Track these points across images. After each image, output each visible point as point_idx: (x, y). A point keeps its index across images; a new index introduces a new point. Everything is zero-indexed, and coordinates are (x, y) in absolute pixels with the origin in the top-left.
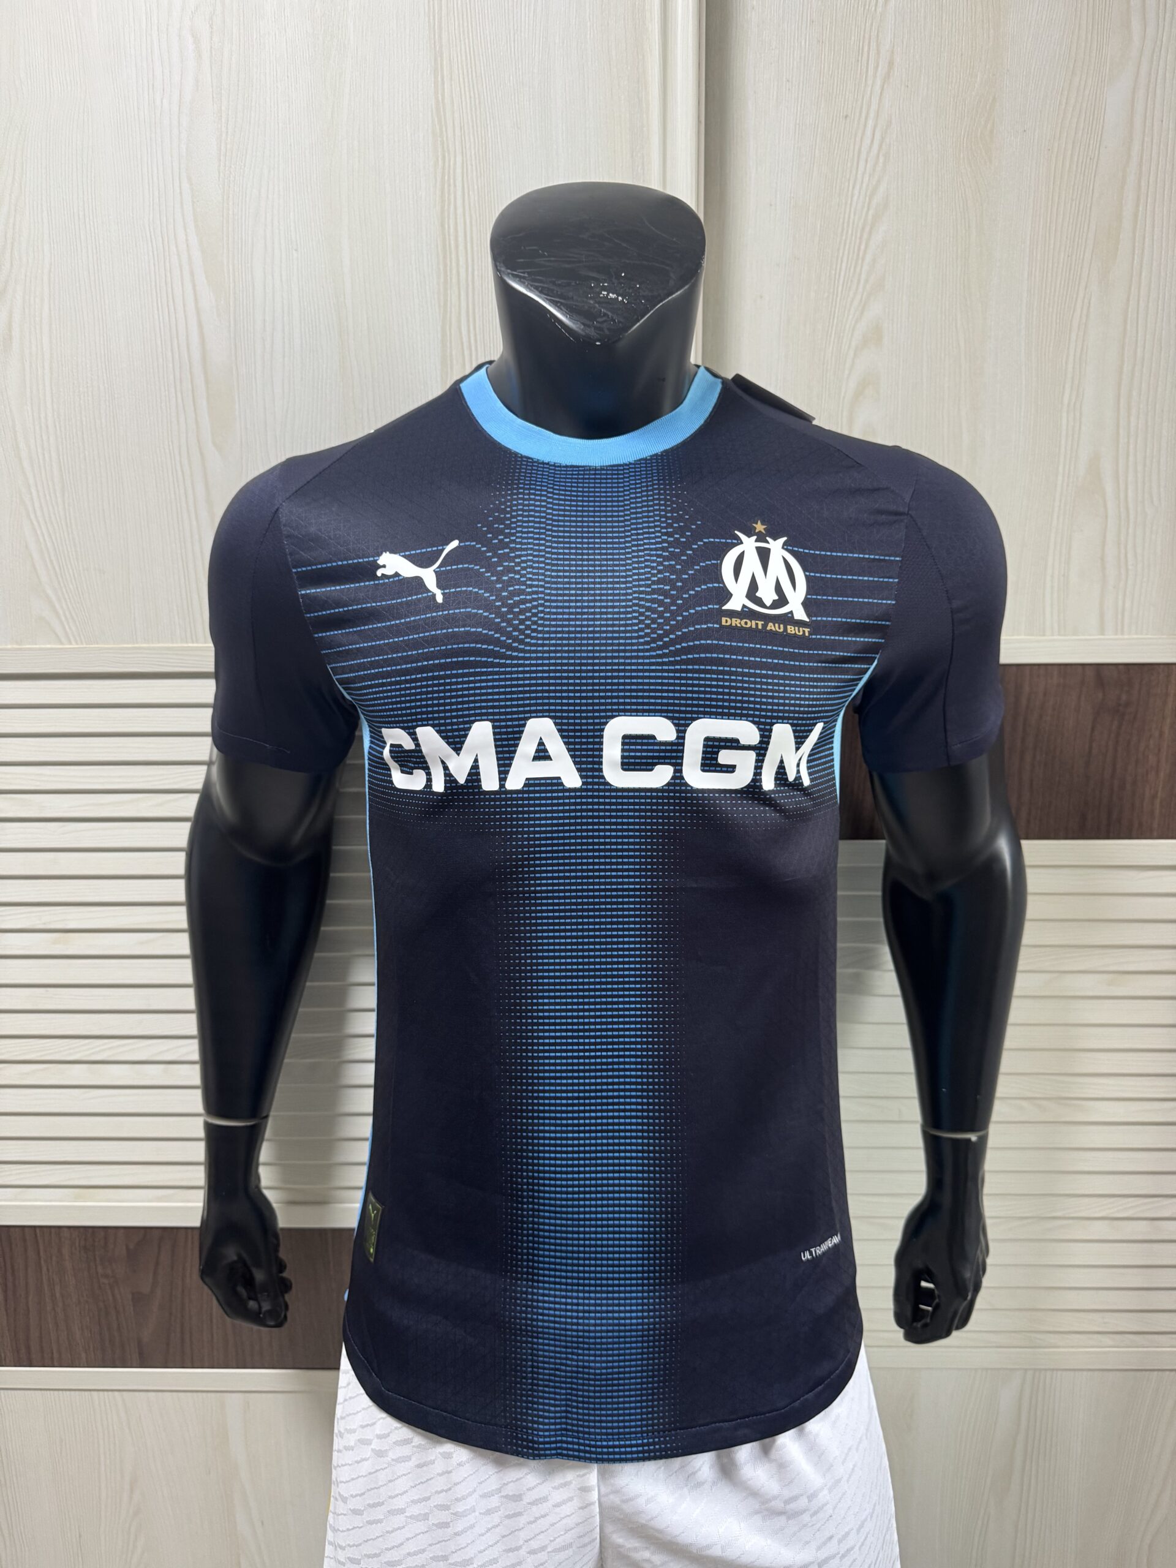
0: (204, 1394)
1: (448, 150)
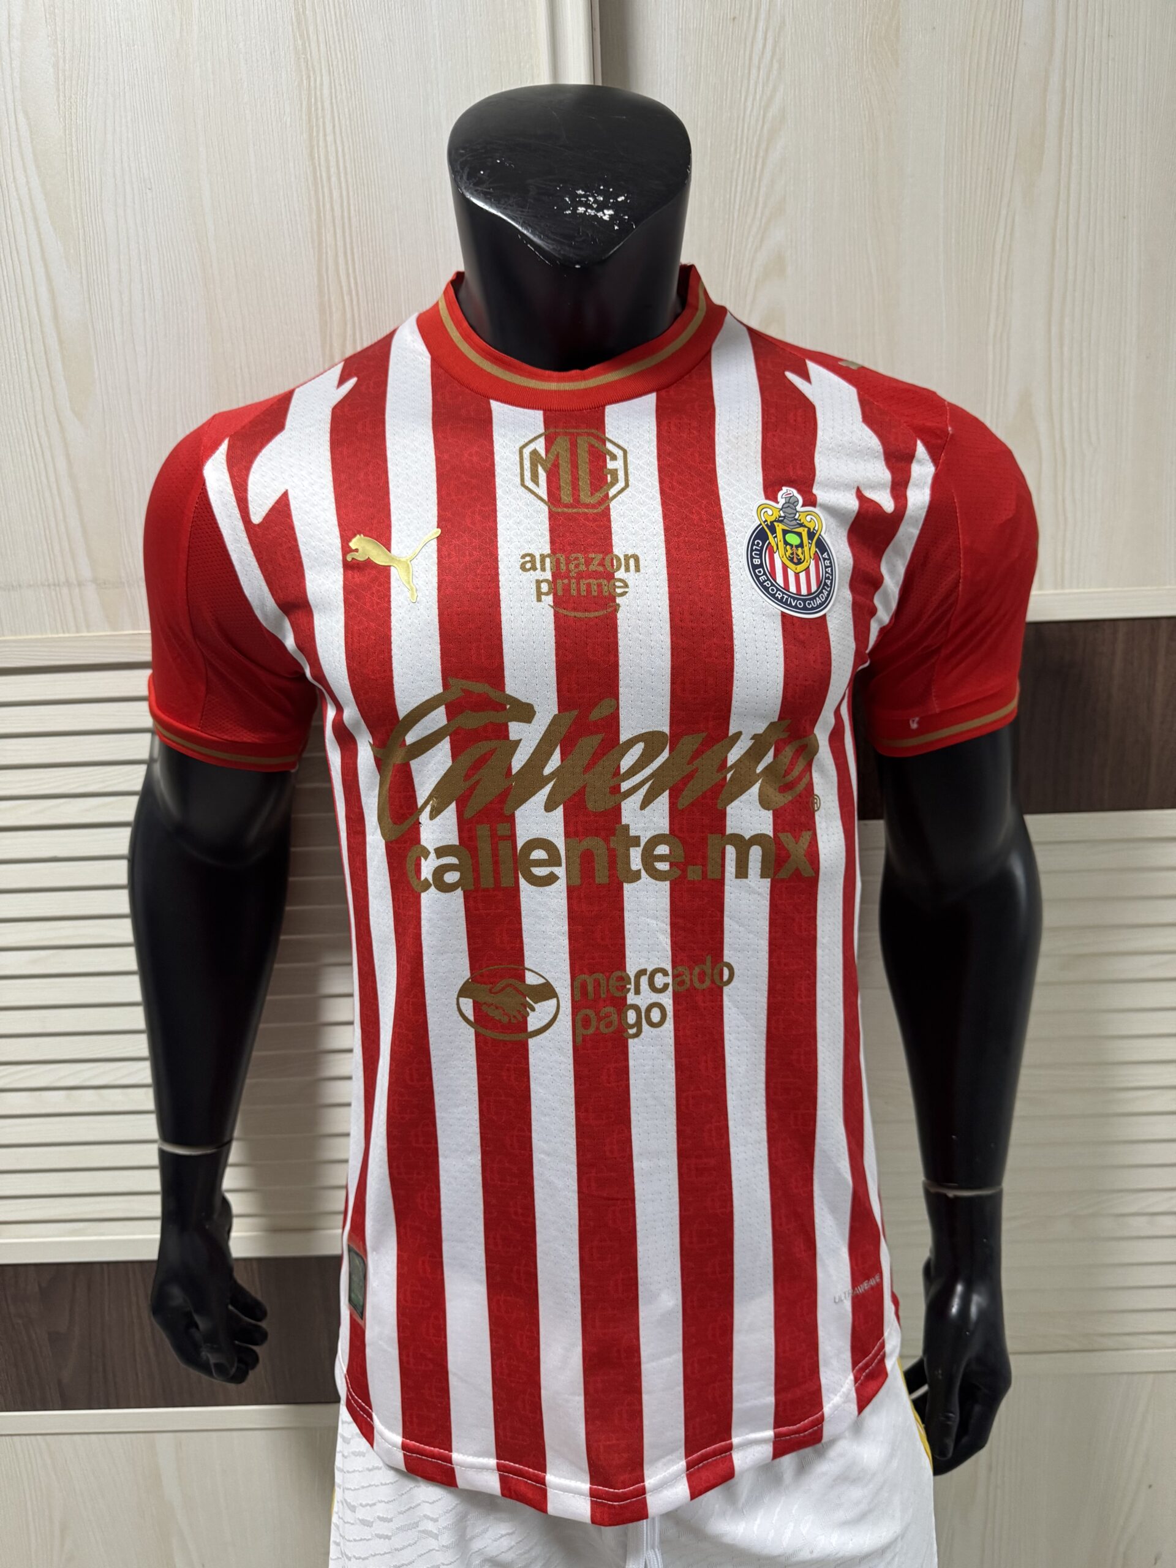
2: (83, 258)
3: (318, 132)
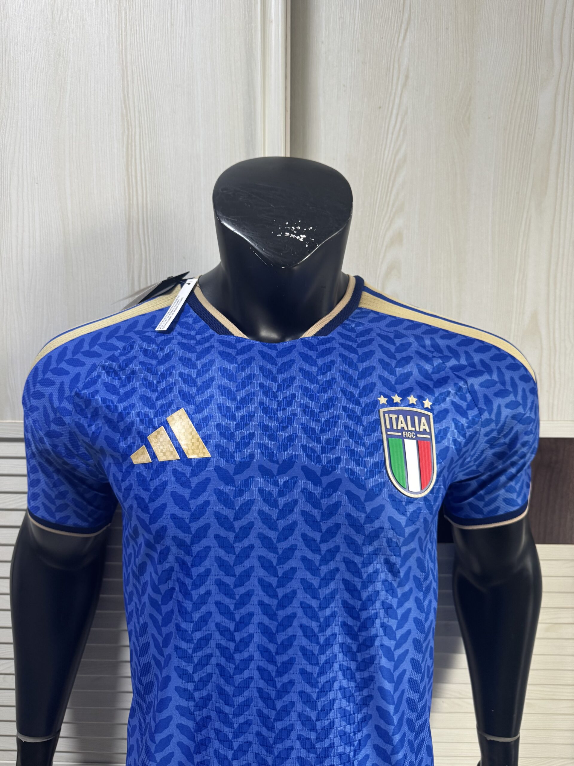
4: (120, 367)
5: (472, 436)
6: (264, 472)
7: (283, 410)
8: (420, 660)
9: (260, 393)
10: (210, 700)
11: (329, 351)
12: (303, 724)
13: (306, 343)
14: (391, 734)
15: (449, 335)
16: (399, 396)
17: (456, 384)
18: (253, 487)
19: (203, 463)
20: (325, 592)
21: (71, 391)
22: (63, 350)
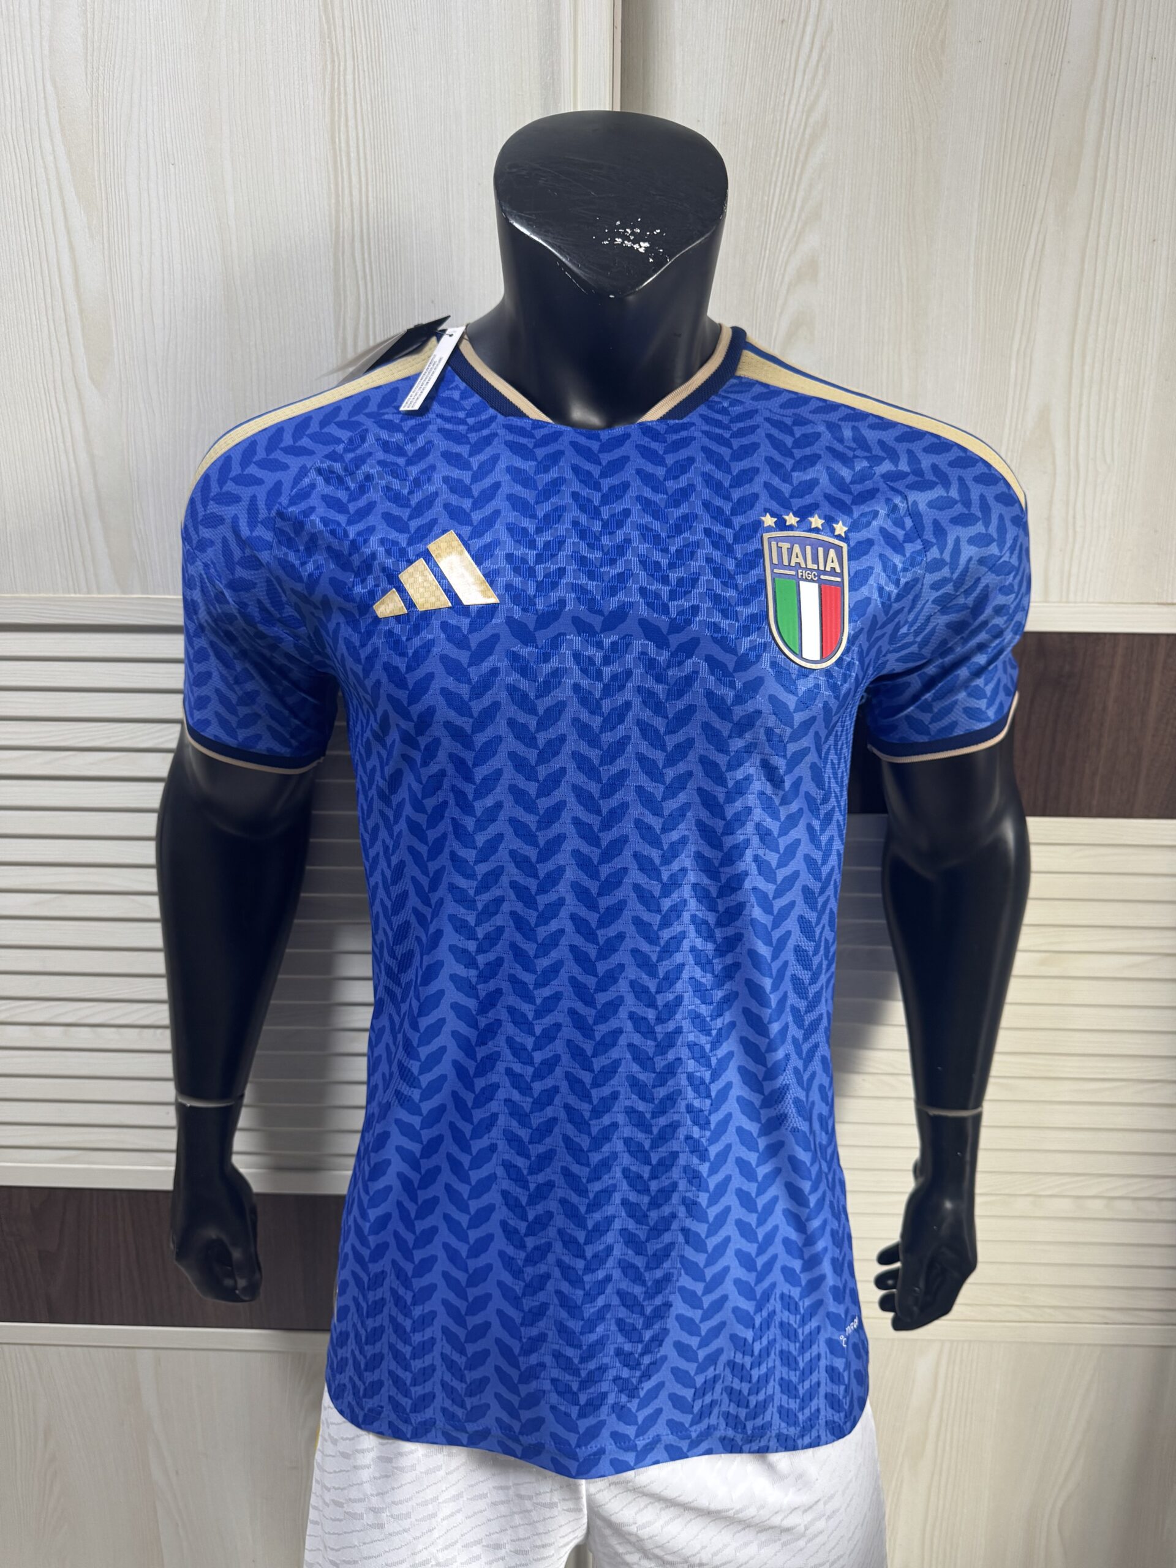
0: (115, 1350)
1: (338, 54)
2: (105, 229)
3: (339, 117)
4: (346, 469)
5: (909, 587)
6: (581, 626)
7: (611, 533)
8: (814, 921)
9: (574, 507)
10: (500, 966)
11: (685, 442)
12: (637, 997)
13: (647, 429)
14: (766, 1021)
15: (883, 424)
16: (795, 515)
17: (888, 500)
18: (564, 649)
19: (487, 611)
20: (670, 806)
21: (269, 510)
22: (249, 447)
